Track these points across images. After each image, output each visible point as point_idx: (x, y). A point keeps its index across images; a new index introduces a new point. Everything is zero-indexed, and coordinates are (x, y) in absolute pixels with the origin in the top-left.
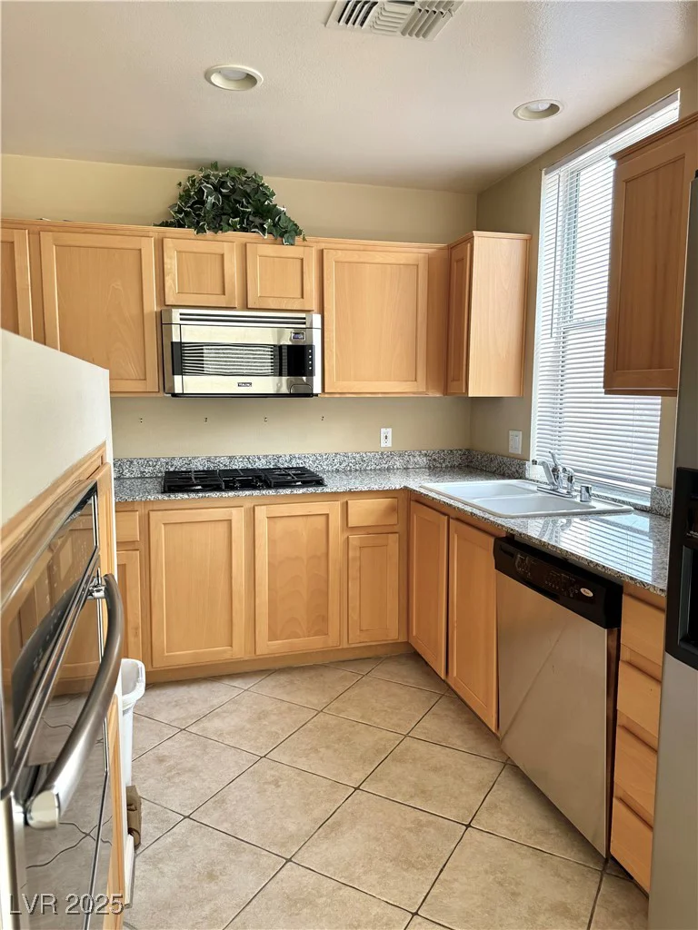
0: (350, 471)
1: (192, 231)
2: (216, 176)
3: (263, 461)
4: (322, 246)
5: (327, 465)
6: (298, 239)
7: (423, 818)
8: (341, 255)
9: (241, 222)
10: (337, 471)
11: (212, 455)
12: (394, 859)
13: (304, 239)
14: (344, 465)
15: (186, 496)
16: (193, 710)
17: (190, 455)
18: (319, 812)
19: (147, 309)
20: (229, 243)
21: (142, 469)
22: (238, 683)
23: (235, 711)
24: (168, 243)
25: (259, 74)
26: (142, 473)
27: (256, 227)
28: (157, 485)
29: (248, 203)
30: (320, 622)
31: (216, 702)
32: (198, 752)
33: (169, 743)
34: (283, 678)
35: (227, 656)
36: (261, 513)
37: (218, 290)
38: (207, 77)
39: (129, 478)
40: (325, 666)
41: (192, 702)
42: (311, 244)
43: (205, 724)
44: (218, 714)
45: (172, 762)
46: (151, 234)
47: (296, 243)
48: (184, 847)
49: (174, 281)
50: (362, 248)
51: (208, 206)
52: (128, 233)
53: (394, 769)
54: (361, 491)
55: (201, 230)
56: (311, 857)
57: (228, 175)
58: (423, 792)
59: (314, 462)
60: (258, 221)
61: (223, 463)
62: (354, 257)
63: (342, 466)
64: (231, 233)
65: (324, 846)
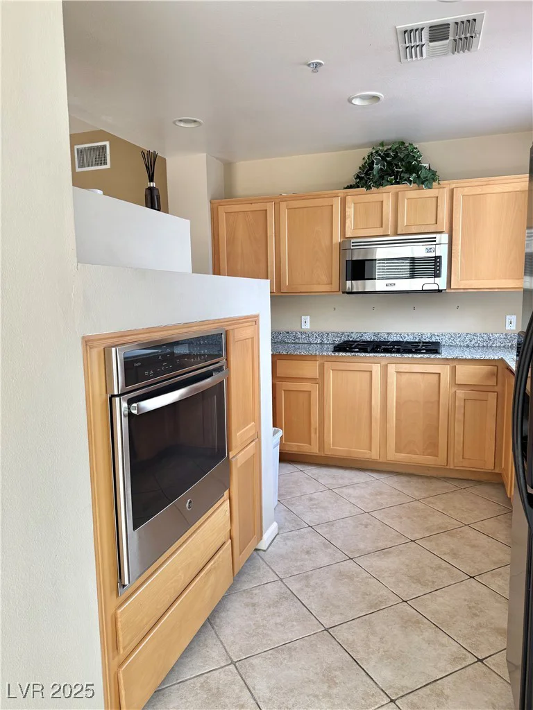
0: (479, 346)
1: (364, 189)
2: (382, 151)
3: (411, 337)
4: (453, 186)
5: (460, 341)
6: (435, 184)
7: (444, 565)
8: (466, 191)
9: (395, 179)
10: (468, 346)
11: (377, 331)
12: (411, 577)
13: (439, 184)
14: (474, 342)
15: (344, 354)
16: (340, 481)
17: (363, 331)
18: (381, 545)
19: (334, 241)
20: (387, 194)
21: (334, 339)
22: (375, 475)
23: (364, 488)
24: (349, 199)
25: (380, 94)
26: (334, 341)
27: (405, 180)
28: (331, 347)
29: (402, 165)
30: (432, 447)
31: (356, 480)
32: (332, 501)
33: (320, 493)
34: (404, 479)
35: (367, 456)
36: (392, 369)
37: (378, 224)
38: (350, 101)
39: (327, 344)
40: (437, 478)
41: (342, 478)
42: (445, 186)
43: (344, 490)
44: (353, 487)
45: (316, 502)
46: (339, 194)
47: (433, 187)
48: (301, 537)
49: (351, 222)
50: (485, 183)
51: (375, 172)
52: (326, 196)
53: (445, 538)
54: (465, 359)
55: (369, 188)
56: (364, 562)
57: (391, 148)
58: (455, 554)
59: (449, 339)
60: (406, 176)
61: (384, 337)
62: (478, 191)
63: (472, 343)
64: (389, 187)
65: (375, 559)
